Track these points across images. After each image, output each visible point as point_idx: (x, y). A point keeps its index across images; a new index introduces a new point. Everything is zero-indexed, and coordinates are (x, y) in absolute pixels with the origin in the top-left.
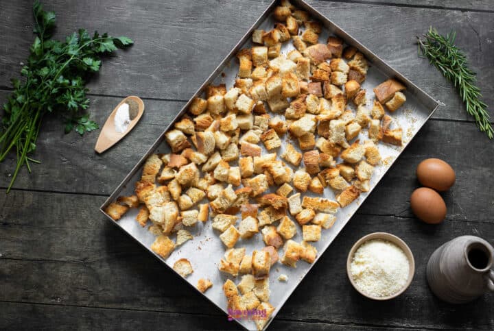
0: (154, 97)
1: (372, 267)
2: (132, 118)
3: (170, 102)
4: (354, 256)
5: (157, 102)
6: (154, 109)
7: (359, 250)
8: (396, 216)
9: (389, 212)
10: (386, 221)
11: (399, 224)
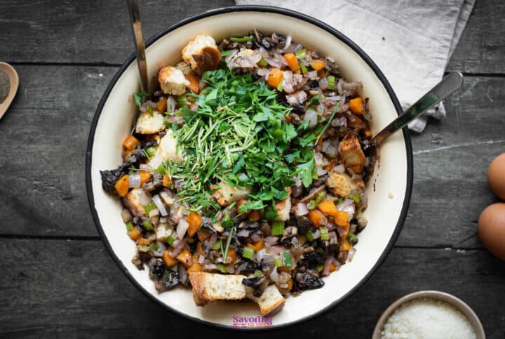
0: (35, 61)
3: (64, 67)
4: (383, 329)
5: (41, 69)
6: (36, 82)
7: (391, 320)
8: (454, 248)
9: (443, 241)
10: (436, 257)
11: (459, 261)
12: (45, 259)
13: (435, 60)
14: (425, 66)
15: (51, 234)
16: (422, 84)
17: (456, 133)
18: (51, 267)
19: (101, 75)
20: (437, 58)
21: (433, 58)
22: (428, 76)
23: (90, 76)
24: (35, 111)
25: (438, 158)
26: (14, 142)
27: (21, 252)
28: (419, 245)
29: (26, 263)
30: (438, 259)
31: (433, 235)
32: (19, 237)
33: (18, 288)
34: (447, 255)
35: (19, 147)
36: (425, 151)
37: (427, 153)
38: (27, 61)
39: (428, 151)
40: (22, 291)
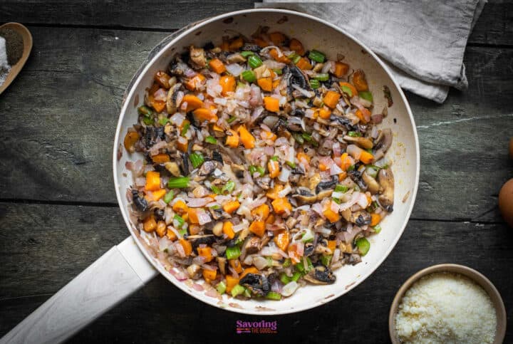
0: (50, 22)
1: (433, 325)
2: (12, 60)
3: (78, 30)
4: (400, 302)
5: (56, 30)
6: (50, 44)
7: (410, 293)
8: (473, 222)
9: (462, 214)
10: (455, 230)
11: (478, 235)
12: (55, 225)
13: (458, 30)
14: (447, 36)
15: (63, 200)
16: (444, 54)
17: (477, 104)
18: (62, 233)
19: (117, 38)
20: (460, 28)
21: (455, 28)
22: (451, 46)
23: (106, 39)
24: (49, 73)
25: (459, 129)
26: (26, 105)
27: (31, 216)
28: (437, 218)
29: (36, 228)
30: (456, 232)
31: (451, 208)
32: (30, 201)
33: (28, 253)
34: (466, 229)
35: (31, 110)
36: (445, 123)
37: (447, 125)
38: (41, 22)
39: (449, 123)
40: (32, 257)
